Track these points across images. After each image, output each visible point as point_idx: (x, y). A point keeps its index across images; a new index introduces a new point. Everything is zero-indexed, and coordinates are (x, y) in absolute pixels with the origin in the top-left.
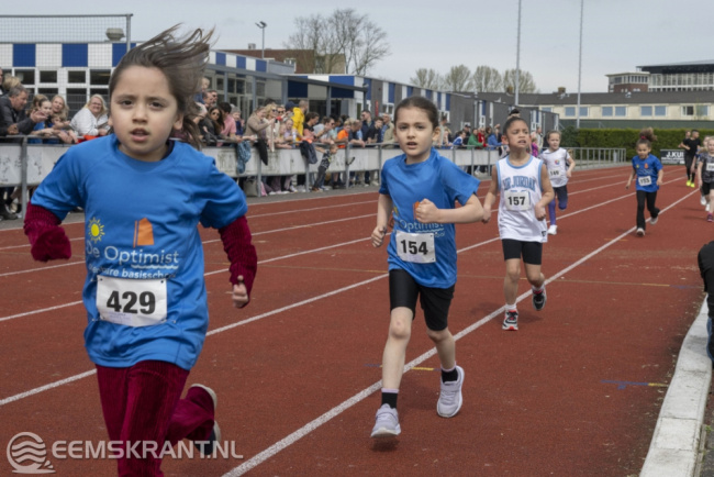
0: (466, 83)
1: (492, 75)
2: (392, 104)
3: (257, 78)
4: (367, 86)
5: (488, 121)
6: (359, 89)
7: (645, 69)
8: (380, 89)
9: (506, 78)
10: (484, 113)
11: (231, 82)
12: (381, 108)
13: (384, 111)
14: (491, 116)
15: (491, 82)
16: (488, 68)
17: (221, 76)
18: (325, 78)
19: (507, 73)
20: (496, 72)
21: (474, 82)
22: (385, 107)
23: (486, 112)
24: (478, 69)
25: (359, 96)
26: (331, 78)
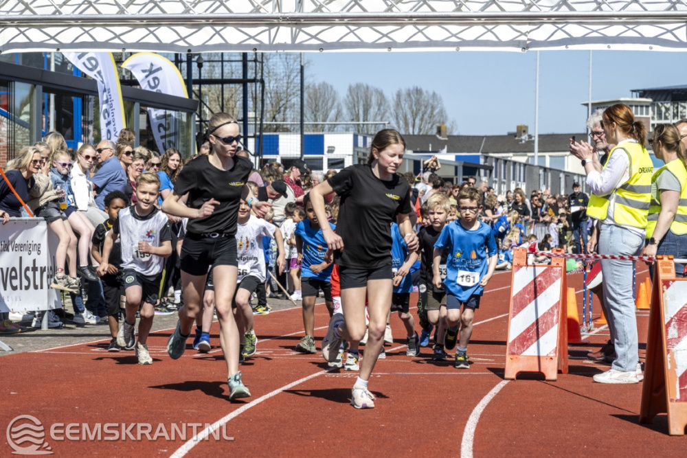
0: (333, 113)
1: (374, 100)
7: (644, 93)
9: (398, 104)
15: (373, 110)
16: (368, 88)
19: (399, 95)
20: (380, 94)
21: (345, 111)
24: (350, 89)
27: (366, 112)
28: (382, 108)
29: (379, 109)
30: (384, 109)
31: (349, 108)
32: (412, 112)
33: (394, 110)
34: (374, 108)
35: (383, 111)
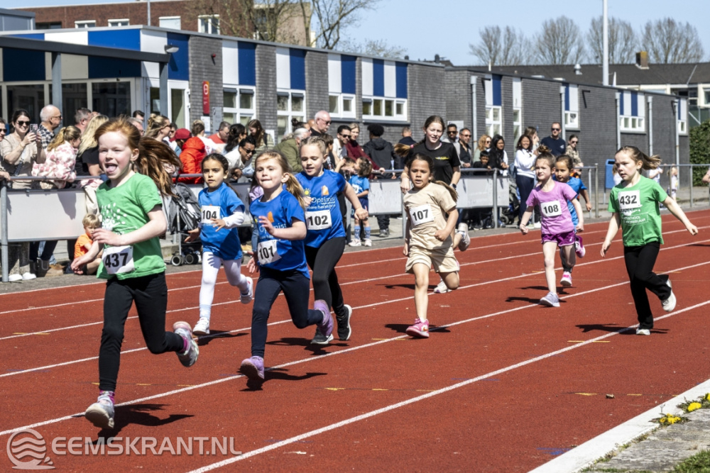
4: (176, 50)
5: (510, 116)
9: (648, 38)
12: (220, 97)
13: (230, 104)
14: (518, 106)
19: (648, 28)
22: (229, 94)
25: (151, 69)
28: (629, 43)
29: (626, 45)
30: (631, 44)
31: (592, 44)
32: (664, 46)
34: (621, 44)
35: (630, 47)
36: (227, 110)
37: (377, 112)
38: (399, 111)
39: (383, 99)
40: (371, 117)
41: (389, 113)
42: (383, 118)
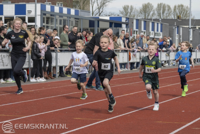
1: (166, 8)
2: (138, 30)
3: (75, 19)
4: (127, 21)
5: (180, 37)
6: (124, 23)
8: (133, 23)
10: (178, 33)
11: (65, 21)
12: (133, 32)
13: (134, 34)
14: (181, 34)
16: (164, 4)
17: (61, 18)
18: (108, 18)
19: (175, 7)
22: (134, 31)
23: (178, 32)
24: (158, 5)
25: (124, 26)
26: (110, 18)
27: (163, 13)
29: (168, 12)
30: (170, 12)
31: (157, 11)
33: (174, 12)
34: (166, 11)
36: (134, 35)
37: (157, 36)
38: (161, 36)
39: (158, 32)
40: (156, 37)
41: (159, 36)
42: (158, 37)
